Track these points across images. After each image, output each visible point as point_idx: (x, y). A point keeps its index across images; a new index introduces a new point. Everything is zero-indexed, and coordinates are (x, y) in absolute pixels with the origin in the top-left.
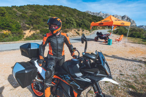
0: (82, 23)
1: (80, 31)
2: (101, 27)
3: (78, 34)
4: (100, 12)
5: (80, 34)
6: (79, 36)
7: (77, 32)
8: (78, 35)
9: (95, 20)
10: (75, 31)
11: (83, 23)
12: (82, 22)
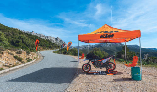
0: (18, 40)
1: (23, 54)
2: (42, 48)
3: (20, 60)
4: (32, 32)
5: (24, 61)
6: (24, 65)
7: (15, 57)
8: (20, 63)
9: (33, 38)
10: (11, 54)
11: (21, 41)
12: (18, 38)
